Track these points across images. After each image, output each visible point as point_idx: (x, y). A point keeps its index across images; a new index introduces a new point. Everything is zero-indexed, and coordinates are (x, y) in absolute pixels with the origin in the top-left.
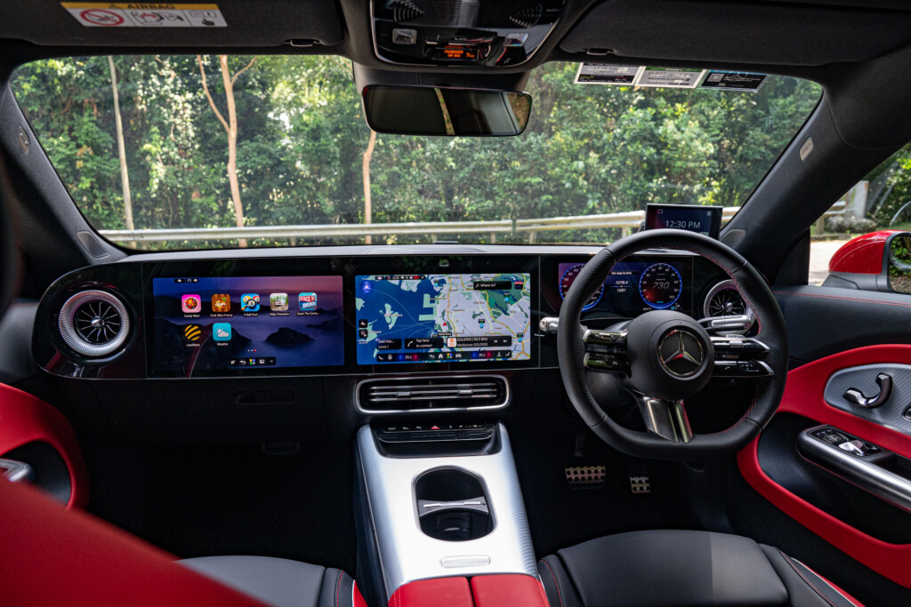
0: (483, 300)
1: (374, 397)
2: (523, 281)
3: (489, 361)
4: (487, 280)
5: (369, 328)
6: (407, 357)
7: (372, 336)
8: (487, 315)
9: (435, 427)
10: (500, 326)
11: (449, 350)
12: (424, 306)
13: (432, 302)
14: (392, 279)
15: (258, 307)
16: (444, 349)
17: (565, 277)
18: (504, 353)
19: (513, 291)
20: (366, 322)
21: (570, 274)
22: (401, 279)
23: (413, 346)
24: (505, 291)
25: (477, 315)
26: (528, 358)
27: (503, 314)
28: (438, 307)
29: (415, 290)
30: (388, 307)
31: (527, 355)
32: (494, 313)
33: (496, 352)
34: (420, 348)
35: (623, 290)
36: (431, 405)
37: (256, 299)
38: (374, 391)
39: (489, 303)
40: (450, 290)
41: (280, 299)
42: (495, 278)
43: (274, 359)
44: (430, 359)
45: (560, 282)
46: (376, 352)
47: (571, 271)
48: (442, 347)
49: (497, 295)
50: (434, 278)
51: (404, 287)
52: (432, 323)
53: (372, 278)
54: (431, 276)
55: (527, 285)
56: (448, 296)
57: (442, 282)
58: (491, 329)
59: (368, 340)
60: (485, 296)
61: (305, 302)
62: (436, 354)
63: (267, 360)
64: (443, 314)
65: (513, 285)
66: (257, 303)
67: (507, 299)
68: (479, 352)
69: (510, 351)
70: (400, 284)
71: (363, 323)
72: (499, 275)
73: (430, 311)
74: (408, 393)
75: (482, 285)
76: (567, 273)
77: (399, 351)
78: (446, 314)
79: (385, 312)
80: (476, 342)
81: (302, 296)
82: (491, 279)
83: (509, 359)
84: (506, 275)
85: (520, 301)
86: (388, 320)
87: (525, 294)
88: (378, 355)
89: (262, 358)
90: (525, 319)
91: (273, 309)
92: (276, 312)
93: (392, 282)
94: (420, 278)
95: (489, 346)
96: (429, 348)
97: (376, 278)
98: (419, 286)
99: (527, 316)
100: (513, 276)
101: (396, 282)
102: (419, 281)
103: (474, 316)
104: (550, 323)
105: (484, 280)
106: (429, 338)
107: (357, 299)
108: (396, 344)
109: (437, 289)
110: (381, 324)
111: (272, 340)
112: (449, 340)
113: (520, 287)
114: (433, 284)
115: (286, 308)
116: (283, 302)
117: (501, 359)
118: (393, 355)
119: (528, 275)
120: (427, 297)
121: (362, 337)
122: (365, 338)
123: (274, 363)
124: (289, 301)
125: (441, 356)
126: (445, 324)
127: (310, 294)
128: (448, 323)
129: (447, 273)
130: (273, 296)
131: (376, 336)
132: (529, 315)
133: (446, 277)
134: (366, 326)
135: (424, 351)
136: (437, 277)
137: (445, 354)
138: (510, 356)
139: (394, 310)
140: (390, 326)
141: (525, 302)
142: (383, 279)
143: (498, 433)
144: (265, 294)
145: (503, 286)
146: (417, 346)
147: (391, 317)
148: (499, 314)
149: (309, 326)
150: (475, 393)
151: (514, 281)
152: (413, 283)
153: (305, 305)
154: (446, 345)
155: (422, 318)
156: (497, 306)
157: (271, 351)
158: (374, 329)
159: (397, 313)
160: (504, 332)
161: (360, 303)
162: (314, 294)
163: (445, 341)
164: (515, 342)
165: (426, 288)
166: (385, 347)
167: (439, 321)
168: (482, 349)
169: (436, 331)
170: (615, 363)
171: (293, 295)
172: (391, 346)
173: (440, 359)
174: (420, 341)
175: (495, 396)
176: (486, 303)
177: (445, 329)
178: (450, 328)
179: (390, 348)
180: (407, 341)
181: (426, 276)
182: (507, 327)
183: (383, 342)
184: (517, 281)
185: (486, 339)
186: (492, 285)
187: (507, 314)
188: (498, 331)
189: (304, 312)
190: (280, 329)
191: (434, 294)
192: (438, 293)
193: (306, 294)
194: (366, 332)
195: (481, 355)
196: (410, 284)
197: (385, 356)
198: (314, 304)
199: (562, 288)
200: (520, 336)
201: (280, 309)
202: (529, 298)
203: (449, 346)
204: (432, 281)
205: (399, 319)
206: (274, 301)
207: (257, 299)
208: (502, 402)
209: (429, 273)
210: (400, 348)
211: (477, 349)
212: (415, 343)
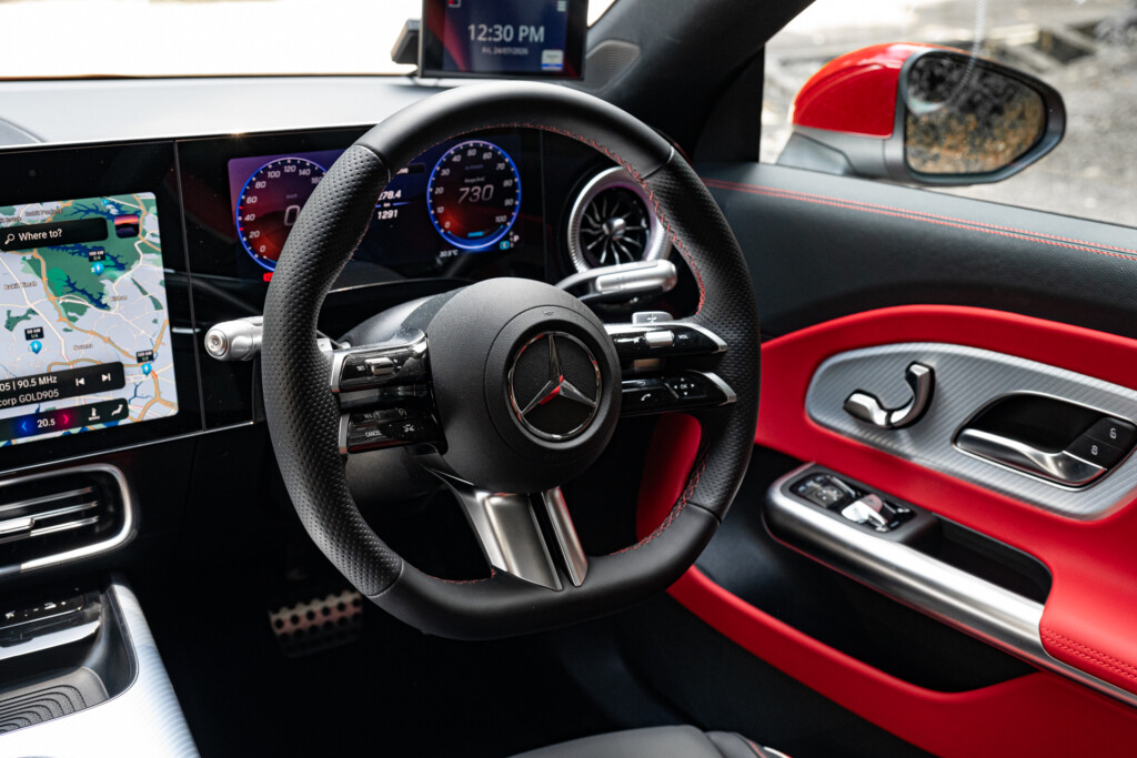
0: (32, 277)
2: (136, 214)
3: (70, 436)
4: (37, 220)
8: (48, 313)
10: (90, 339)
17: (247, 193)
18: (105, 409)
19: (114, 244)
21: (260, 185)
24: (90, 245)
25: (18, 319)
26: (173, 411)
27: (92, 309)
31: (167, 403)
32: (67, 307)
33: (86, 409)
35: (390, 214)
39: (50, 284)
42: (58, 212)
45: (235, 207)
47: (260, 177)
49: (68, 260)
55: (150, 224)
58: (65, 349)
60: (34, 264)
65: (111, 226)
67: (98, 267)
68: (38, 415)
69: (124, 402)
72: (69, 203)
75: (23, 237)
76: (252, 184)
80: (24, 391)
82: (47, 218)
83: (122, 422)
84: (89, 202)
85: (136, 266)
87: (147, 249)
90: (152, 312)
95: (61, 397)
99: (157, 306)
100: (108, 204)
103: (11, 323)
104: (232, 339)
105: (26, 221)
113: (131, 231)
117: (101, 426)
119: (150, 196)
132: (163, 300)
138: (125, 413)
141: (150, 270)
143: (114, 612)
145: (81, 235)
148: (81, 310)
150: (38, 524)
151: (113, 217)
156: (72, 287)
160: (102, 355)
164: (133, 375)
168: (44, 407)
170: (409, 428)
175: (94, 520)
176: (41, 284)
182: (108, 340)
184: (122, 215)
185: (54, 380)
186: (53, 234)
187: (104, 306)
188: (83, 354)
195: (42, 423)
199: (243, 223)
200: (145, 358)
202: (158, 258)
208: (115, 529)
211: (30, 410)
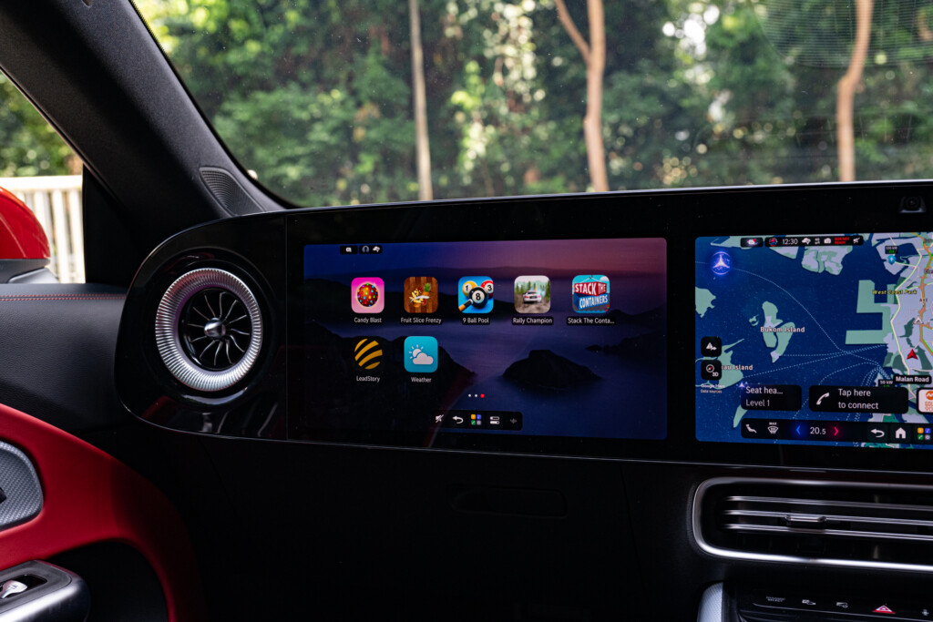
1: (736, 519)
5: (725, 358)
6: (815, 430)
7: (731, 375)
9: (883, 609)
11: (923, 420)
12: (860, 310)
13: (880, 299)
14: (780, 244)
15: (491, 303)
16: (911, 417)
20: (718, 344)
22: (802, 246)
23: (830, 405)
28: (896, 313)
29: (835, 269)
30: (770, 309)
34: (847, 410)
36: (876, 556)
37: (486, 288)
38: (736, 505)
40: (927, 271)
41: (534, 286)
43: (518, 415)
44: (874, 439)
46: (740, 413)
48: (905, 411)
50: (884, 239)
51: (811, 262)
52: (880, 352)
53: (734, 241)
54: (877, 236)
56: (923, 286)
57: (905, 252)
59: (722, 385)
61: (586, 295)
62: (889, 428)
63: (505, 417)
64: (909, 328)
66: (488, 296)
70: (800, 255)
71: (710, 346)
73: (874, 322)
74: (814, 518)
77: (795, 416)
78: (916, 329)
79: (762, 321)
81: (580, 283)
86: (769, 341)
88: (744, 421)
89: (494, 414)
91: (520, 310)
92: (524, 316)
93: (782, 251)
94: (849, 242)
96: (869, 412)
97: (744, 243)
98: (846, 261)
101: (790, 252)
102: (846, 250)
106: (871, 388)
107: (698, 290)
108: (788, 398)
109: (893, 268)
110: (753, 350)
111: (515, 375)
112: (923, 393)
114: (883, 255)
115: (546, 308)
116: (540, 294)
118: (780, 423)
120: (866, 288)
121: (707, 377)
122: (716, 380)
123: (519, 426)
124: (551, 292)
125: (901, 433)
126: (912, 355)
127: (595, 278)
128: (921, 352)
129: (919, 231)
130: (521, 281)
131: (740, 376)
133: (917, 240)
134: (718, 353)
135: (857, 418)
136: (894, 239)
137: (911, 429)
139: (783, 316)
140: (775, 356)
142: (760, 243)
144: (504, 278)
146: (841, 405)
147: (777, 333)
149: (593, 348)
152: (835, 254)
153: (585, 303)
154: (916, 406)
155: (854, 337)
157: (513, 400)
158: (734, 361)
159: (791, 325)
161: (704, 300)
162: (604, 279)
163: (912, 396)
165: (864, 265)
166: (761, 403)
167: (897, 347)
169: (889, 370)
171: (560, 280)
172: (776, 403)
173: (900, 441)
174: (847, 393)
177: (912, 367)
178: (926, 364)
179: (773, 407)
180: (816, 392)
181: (866, 236)
183: (758, 391)
189: (582, 316)
190: (533, 353)
191: (884, 281)
192: (896, 279)
193: (586, 278)
194: (718, 367)
196: (826, 257)
197: (761, 425)
198: (603, 299)
201: (533, 309)
203: (922, 408)
204: (881, 249)
205: (795, 336)
206: (523, 293)
207: (489, 287)
209: (872, 232)
210: (797, 407)
212: (836, 397)
